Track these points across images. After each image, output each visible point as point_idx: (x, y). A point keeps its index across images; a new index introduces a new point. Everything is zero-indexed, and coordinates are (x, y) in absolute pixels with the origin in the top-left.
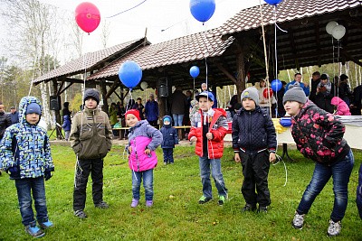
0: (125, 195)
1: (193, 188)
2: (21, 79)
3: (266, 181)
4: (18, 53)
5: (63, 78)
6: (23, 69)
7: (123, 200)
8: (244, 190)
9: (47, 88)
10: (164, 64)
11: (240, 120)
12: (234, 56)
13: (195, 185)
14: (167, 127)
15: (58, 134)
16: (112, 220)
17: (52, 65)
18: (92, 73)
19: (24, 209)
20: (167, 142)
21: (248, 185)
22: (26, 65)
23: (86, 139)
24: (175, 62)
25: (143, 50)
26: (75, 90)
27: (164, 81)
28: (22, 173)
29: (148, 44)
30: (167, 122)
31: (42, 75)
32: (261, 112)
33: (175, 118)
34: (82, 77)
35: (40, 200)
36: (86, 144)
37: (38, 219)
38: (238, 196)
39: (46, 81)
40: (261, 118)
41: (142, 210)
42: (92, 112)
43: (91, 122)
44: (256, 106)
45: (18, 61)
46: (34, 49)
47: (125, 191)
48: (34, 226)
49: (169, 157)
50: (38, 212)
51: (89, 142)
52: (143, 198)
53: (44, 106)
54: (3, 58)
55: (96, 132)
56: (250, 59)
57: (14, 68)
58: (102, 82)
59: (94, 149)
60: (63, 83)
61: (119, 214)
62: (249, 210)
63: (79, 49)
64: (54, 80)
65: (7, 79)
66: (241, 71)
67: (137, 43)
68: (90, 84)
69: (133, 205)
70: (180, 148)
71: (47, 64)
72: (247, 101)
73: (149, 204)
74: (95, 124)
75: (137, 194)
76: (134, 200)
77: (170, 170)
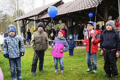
0: (52, 68)
1: (82, 66)
2: (9, 20)
3: (116, 64)
4: (7, 8)
5: (27, 19)
6: (10, 15)
7: (51, 70)
8: (105, 68)
9: (20, 24)
10: (70, 12)
11: (104, 35)
12: (103, 8)
13: (82, 65)
14: (71, 40)
15: (24, 43)
16: (46, 77)
17: (22, 13)
18: (38, 16)
19: (12, 71)
20: (71, 46)
21: (107, 65)
22: (11, 13)
23: (38, 43)
24: (75, 11)
25: (61, 6)
26: (31, 24)
27: (70, 20)
28: (10, 56)
29: (63, 3)
30: (71, 37)
31: (18, 17)
32: (114, 32)
33: (75, 36)
34: (34, 18)
35: (18, 68)
36: (38, 45)
37: (17, 75)
38: (102, 71)
39: (20, 20)
40: (114, 35)
41: (59, 74)
42: (41, 32)
43: (40, 36)
44: (113, 29)
45: (8, 12)
46: (14, 7)
47: (52, 66)
48: (15, 78)
49: (71, 53)
50: (17, 72)
51: (39, 44)
52: (59, 69)
53: (18, 31)
54: (1, 10)
55: (42, 40)
56: (111, 8)
57: (6, 15)
58: (43, 20)
59: (41, 47)
60: (26, 21)
61: (49, 75)
62: (107, 77)
63: (33, 6)
64: (23, 19)
65: (3, 20)
66: (106, 14)
67: (58, 3)
68: (37, 21)
69: (55, 72)
70: (76, 49)
71: (20, 13)
72: (108, 26)
73: (62, 71)
74: (42, 37)
75: (56, 67)
76: (56, 70)
77: (72, 58)
